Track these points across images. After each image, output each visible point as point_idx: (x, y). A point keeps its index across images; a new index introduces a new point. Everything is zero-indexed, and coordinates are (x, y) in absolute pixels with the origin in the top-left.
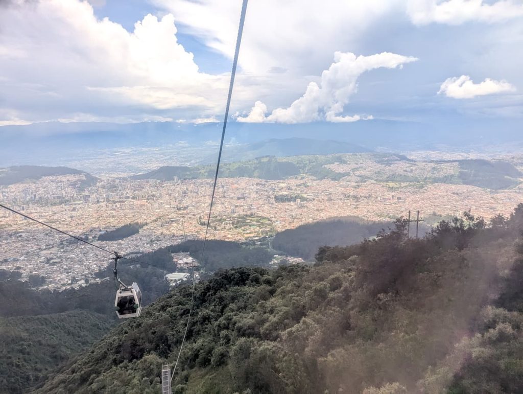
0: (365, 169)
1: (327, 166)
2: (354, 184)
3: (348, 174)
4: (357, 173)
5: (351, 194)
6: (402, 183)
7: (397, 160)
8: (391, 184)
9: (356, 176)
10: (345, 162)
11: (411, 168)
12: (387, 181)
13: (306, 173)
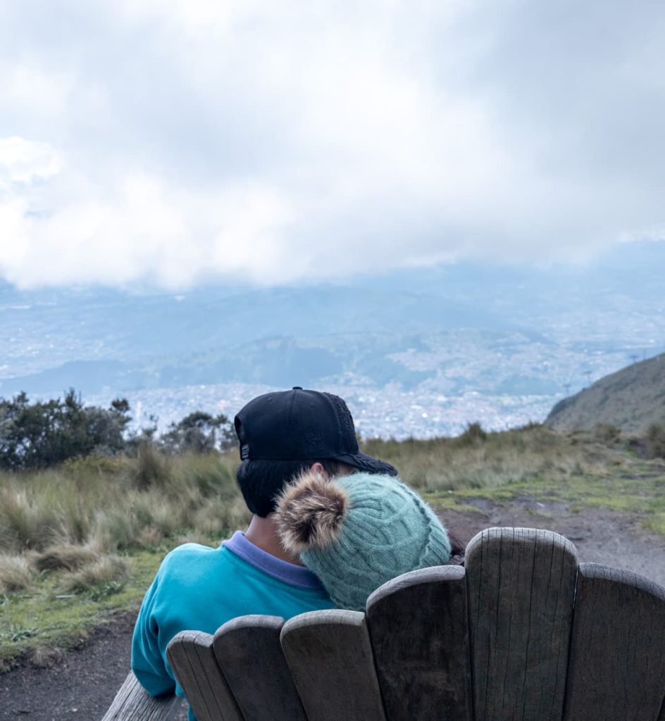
0: (464, 364)
1: (395, 357)
2: (442, 399)
3: (433, 374)
4: (450, 373)
5: (437, 420)
6: (524, 398)
7: (524, 343)
8: (507, 400)
9: (448, 379)
10: (427, 349)
11: (545, 363)
12: (499, 393)
13: (354, 371)
